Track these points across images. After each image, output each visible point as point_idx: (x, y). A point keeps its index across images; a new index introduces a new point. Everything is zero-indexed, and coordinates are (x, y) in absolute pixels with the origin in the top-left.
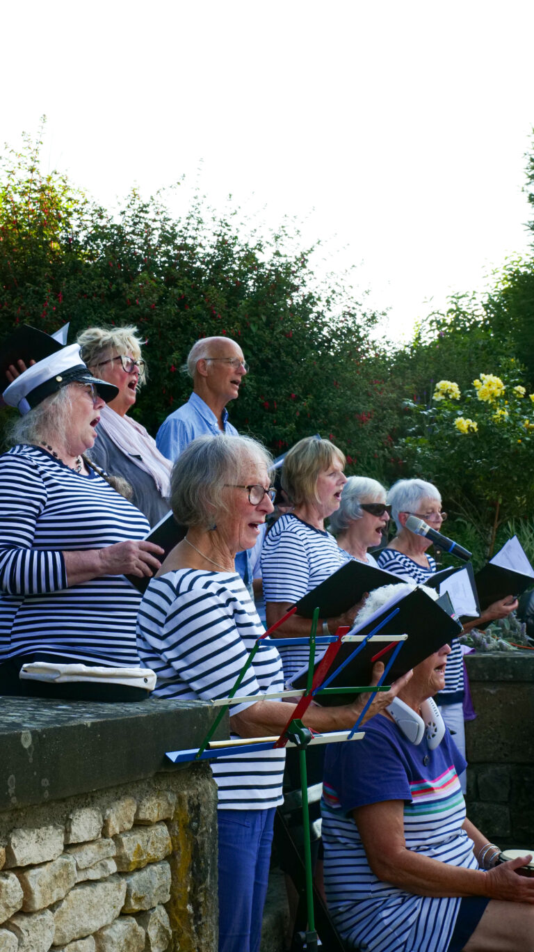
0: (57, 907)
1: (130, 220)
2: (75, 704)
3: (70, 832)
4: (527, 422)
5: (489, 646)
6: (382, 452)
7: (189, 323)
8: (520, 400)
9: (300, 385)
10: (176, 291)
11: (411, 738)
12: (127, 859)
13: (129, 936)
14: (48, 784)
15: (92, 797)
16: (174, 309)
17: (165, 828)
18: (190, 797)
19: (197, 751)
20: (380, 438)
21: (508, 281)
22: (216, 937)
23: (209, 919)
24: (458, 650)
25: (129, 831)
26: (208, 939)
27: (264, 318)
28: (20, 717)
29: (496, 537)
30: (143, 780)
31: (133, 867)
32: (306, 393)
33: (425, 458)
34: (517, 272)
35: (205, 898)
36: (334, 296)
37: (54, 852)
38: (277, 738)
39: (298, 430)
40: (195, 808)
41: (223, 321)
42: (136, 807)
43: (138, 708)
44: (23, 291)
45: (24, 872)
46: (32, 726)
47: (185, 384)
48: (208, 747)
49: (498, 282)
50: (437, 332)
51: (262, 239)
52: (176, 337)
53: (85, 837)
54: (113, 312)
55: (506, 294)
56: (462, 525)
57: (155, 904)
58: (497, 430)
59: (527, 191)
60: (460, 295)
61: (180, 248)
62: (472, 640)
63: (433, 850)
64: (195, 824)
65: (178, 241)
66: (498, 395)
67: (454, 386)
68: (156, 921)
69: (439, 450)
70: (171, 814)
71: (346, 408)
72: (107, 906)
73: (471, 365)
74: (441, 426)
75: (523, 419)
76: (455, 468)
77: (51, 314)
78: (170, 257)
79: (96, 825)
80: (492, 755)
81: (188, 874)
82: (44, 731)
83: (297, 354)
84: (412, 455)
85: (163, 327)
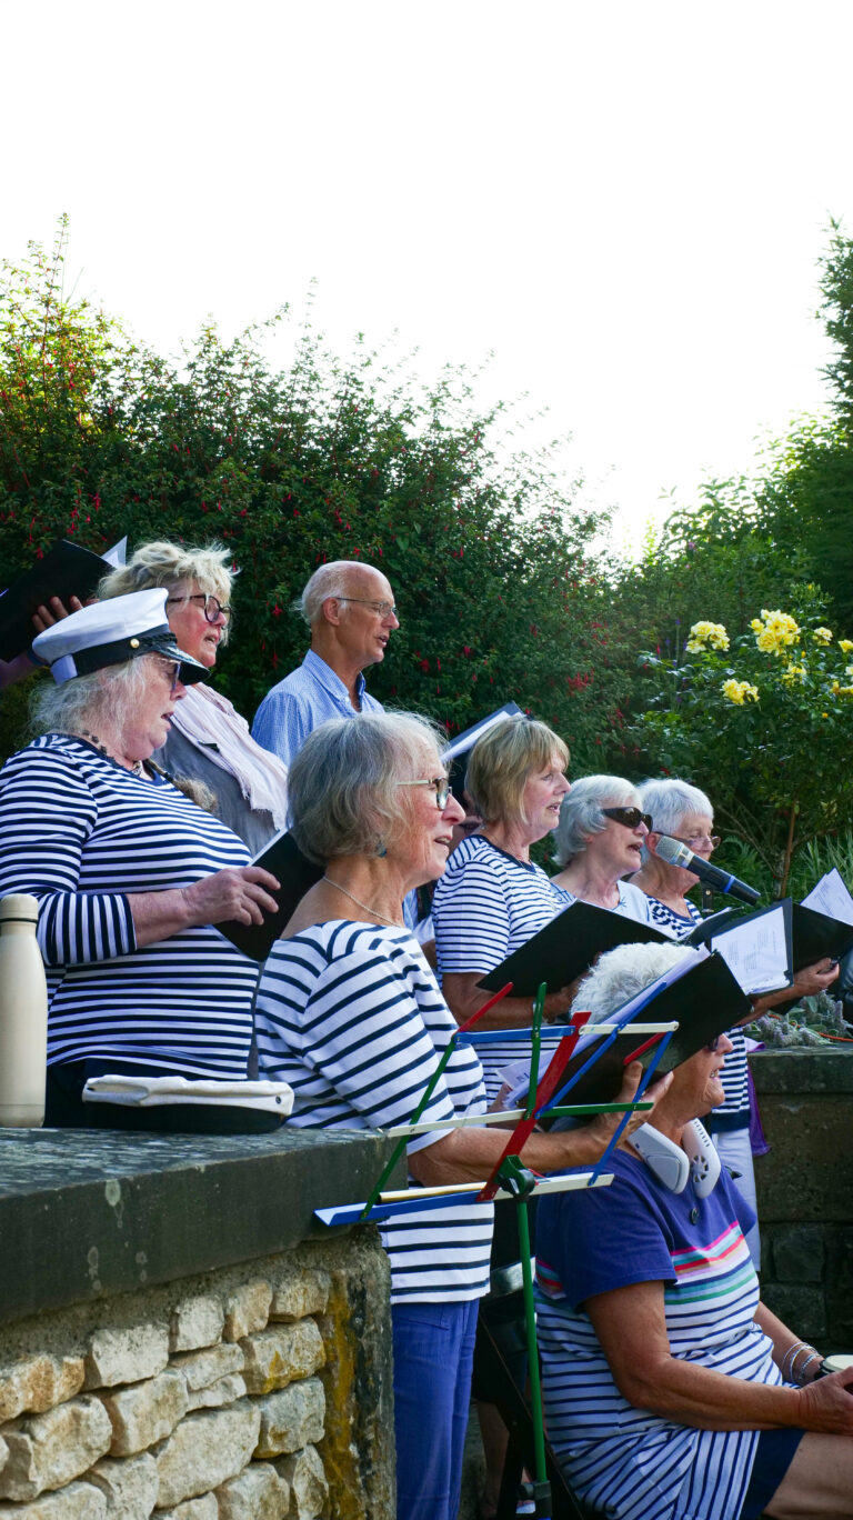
0: (161, 1449)
1: (202, 376)
2: (171, 1139)
3: (177, 1334)
4: (836, 684)
5: (786, 1039)
6: (608, 735)
7: (301, 538)
8: (823, 648)
9: (478, 633)
10: (280, 488)
11: (670, 1183)
12: (260, 1374)
13: (266, 1494)
14: (145, 1261)
15: (208, 1280)
16: (278, 517)
17: (315, 1327)
18: (351, 1278)
19: (362, 1206)
20: (603, 713)
21: (796, 459)
22: (393, 1494)
23: (382, 1466)
24: (740, 1046)
25: (262, 1332)
26: (381, 1498)
27: (418, 528)
28: (95, 1158)
29: (791, 867)
30: (281, 1253)
31: (269, 1387)
32: (487, 646)
33: (677, 744)
34: (810, 444)
35: (376, 1434)
36: (526, 490)
37: (156, 1364)
38: (482, 1185)
39: (475, 703)
40: (359, 1296)
41: (354, 534)
42: (271, 1294)
43: (269, 1143)
44: (39, 492)
45: (111, 1395)
46: (117, 1172)
47: (296, 634)
48: (379, 1201)
49: (780, 462)
50: (684, 543)
51: (411, 403)
52: (280, 560)
53: (199, 1341)
54: (181, 522)
55: (792, 481)
56: (734, 848)
57: (303, 1443)
58: (790, 698)
59: (825, 317)
60: (717, 484)
61: (284, 419)
62: (759, 1030)
63: (711, 1355)
64: (358, 1321)
65: (280, 409)
66: (790, 642)
67: (720, 630)
68: (305, 1469)
69: (698, 731)
70: (322, 1305)
71: (551, 667)
72: (234, 1447)
73: (742, 594)
74: (701, 693)
75: (829, 679)
76: (724, 758)
77: (83, 527)
78: (266, 434)
79: (216, 1324)
80: (794, 1210)
81: (350, 1398)
82: (138, 1180)
83: (471, 583)
84: (655, 738)
85: (259, 546)
